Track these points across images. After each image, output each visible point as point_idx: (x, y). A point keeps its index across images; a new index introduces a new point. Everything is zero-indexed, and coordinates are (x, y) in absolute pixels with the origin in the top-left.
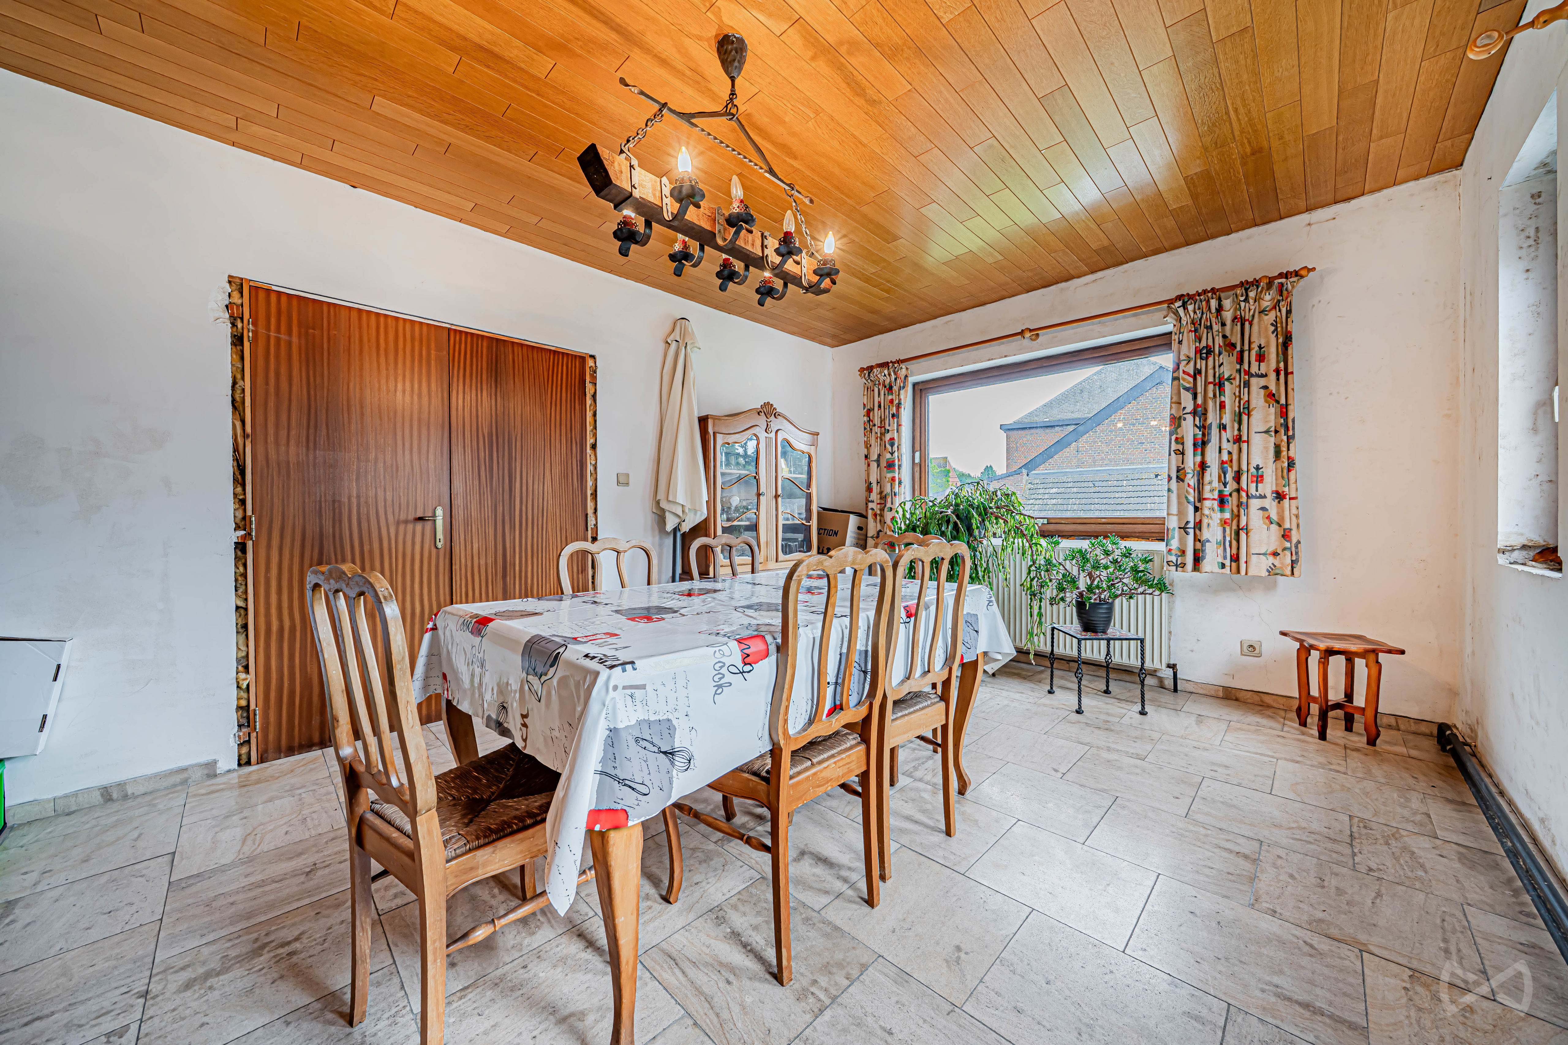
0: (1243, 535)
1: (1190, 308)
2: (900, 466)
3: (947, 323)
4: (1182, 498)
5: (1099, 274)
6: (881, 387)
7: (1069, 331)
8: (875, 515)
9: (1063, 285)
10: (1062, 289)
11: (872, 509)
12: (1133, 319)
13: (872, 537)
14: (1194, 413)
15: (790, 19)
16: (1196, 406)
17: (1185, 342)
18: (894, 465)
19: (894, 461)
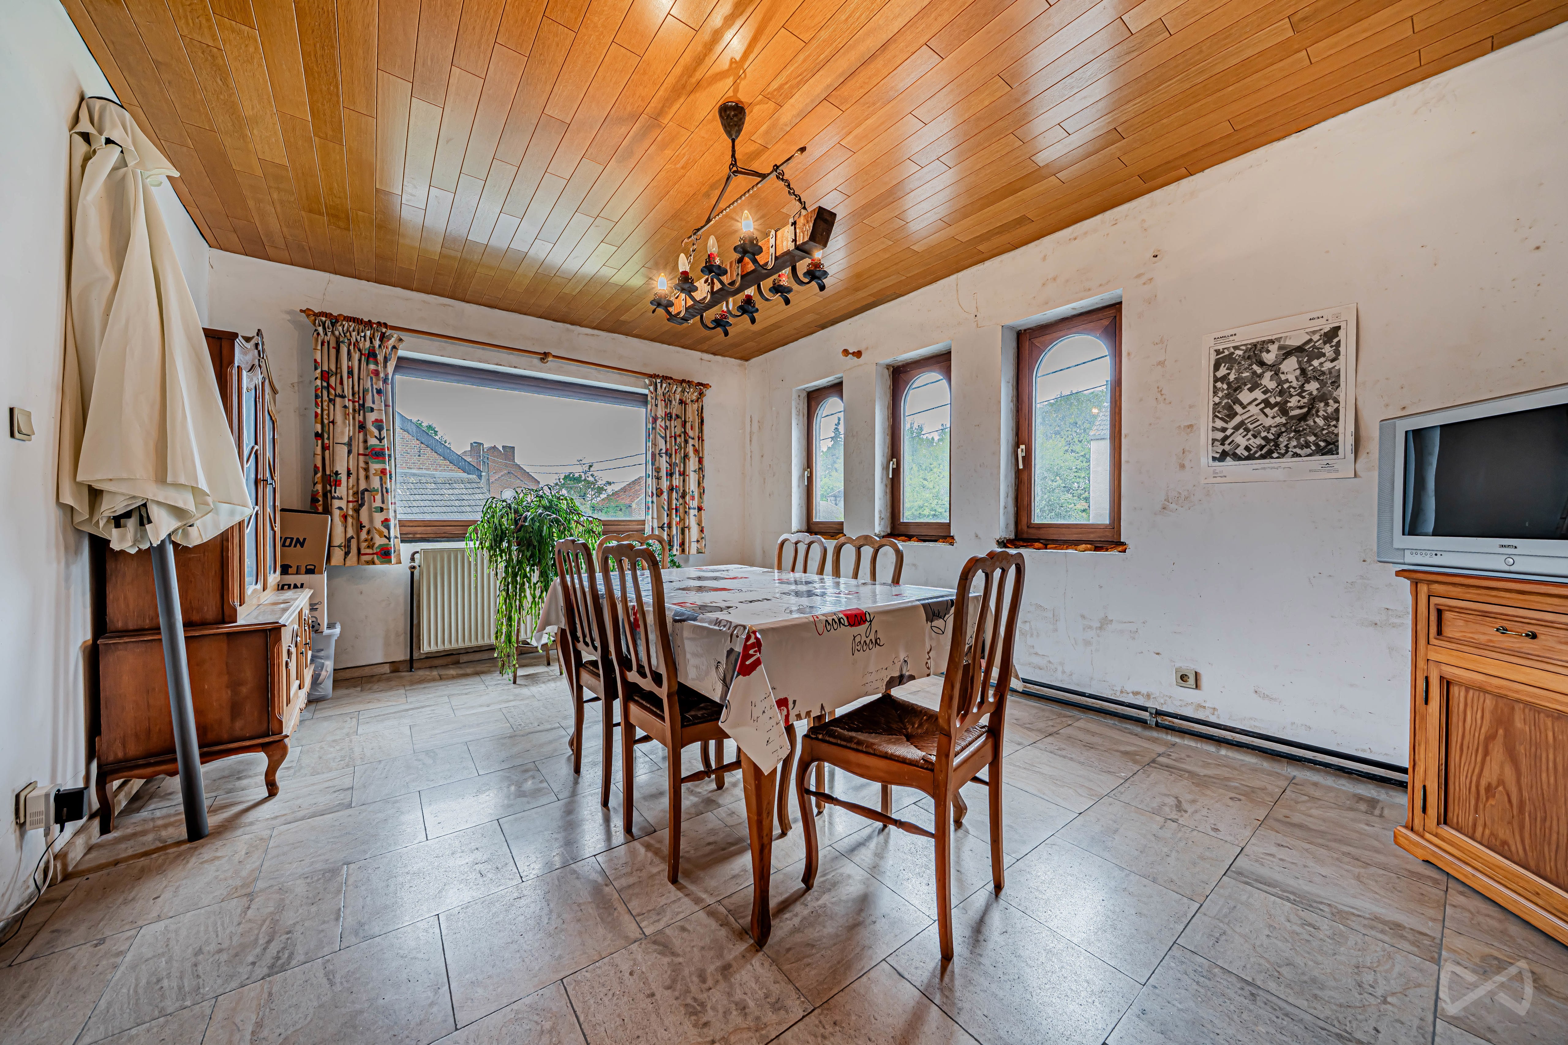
0: (687, 531)
1: (664, 385)
2: (390, 456)
3: (444, 305)
4: (660, 507)
5: (596, 332)
6: (352, 347)
7: (573, 367)
8: (345, 517)
9: (569, 326)
10: (568, 330)
11: (340, 508)
12: (618, 376)
13: (339, 546)
14: (666, 453)
15: (767, 143)
16: (667, 450)
17: (659, 406)
18: (384, 455)
19: (384, 449)
